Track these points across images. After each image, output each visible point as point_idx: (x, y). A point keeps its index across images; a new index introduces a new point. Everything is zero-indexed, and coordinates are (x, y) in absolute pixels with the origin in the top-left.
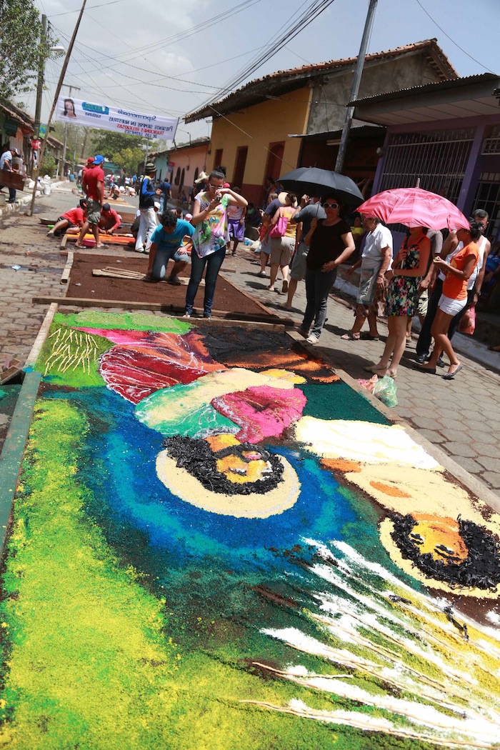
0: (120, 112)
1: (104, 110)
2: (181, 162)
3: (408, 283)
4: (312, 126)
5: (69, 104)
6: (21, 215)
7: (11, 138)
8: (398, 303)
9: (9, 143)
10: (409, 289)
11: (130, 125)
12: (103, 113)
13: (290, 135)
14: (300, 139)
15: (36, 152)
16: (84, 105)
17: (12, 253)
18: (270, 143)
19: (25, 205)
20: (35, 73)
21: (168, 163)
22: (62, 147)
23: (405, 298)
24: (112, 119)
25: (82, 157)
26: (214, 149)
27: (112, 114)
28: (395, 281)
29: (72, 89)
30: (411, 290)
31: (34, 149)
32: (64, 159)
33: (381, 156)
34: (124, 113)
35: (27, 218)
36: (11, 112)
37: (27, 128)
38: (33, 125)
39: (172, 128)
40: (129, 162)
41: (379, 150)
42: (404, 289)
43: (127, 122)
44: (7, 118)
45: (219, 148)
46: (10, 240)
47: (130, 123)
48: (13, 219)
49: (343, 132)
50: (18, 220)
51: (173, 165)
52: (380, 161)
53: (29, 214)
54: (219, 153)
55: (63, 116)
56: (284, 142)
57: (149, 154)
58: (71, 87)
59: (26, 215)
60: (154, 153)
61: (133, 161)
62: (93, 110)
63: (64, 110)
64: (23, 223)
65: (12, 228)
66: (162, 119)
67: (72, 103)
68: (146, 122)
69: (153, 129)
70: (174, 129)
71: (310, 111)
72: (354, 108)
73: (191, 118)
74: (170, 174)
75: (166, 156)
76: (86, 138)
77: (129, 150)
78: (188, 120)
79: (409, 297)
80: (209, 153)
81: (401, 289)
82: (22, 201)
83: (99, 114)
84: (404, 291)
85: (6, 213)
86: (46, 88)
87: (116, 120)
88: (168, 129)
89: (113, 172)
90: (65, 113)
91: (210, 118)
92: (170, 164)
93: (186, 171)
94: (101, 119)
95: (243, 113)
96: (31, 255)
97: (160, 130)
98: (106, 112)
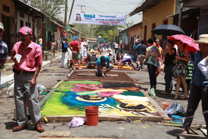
0: (100, 16)
1: (93, 16)
2: (132, 34)
3: (184, 65)
4: (177, 11)
5: (78, 16)
6: (57, 62)
7: (55, 33)
8: (182, 72)
9: (54, 35)
10: (185, 67)
13: (167, 17)
14: (173, 17)
16: (85, 15)
17: (52, 72)
18: (163, 21)
20: (64, 6)
21: (127, 35)
23: (184, 70)
24: (97, 20)
25: (90, 37)
26: (143, 26)
27: (97, 17)
28: (179, 65)
29: (82, 7)
30: (186, 67)
33: (199, 20)
34: (102, 16)
35: (60, 63)
36: (55, 22)
37: (61, 28)
39: (123, 19)
40: (111, 37)
41: (197, 18)
42: (183, 67)
43: (103, 20)
44: (53, 24)
45: (146, 25)
46: (53, 69)
47: (105, 20)
48: (54, 64)
50: (56, 64)
51: (129, 35)
52: (199, 22)
54: (146, 27)
55: (76, 21)
56: (168, 19)
58: (82, 6)
61: (113, 36)
62: (88, 17)
63: (76, 18)
65: (53, 66)
66: (119, 16)
67: (80, 15)
68: (112, 18)
69: (115, 21)
70: (125, 20)
71: (176, 5)
72: (182, 3)
73: (132, 14)
74: (128, 40)
75: (126, 31)
77: (111, 31)
78: (131, 15)
79: (186, 70)
80: (142, 28)
81: (182, 67)
82: (59, 57)
83: (91, 18)
84: (184, 68)
85: (52, 62)
87: (98, 19)
88: (122, 20)
89: (104, 42)
90: (77, 20)
91: (142, 12)
93: (134, 38)
94: (92, 20)
95: (153, 9)
96: (59, 72)
97: (118, 21)
98: (94, 17)
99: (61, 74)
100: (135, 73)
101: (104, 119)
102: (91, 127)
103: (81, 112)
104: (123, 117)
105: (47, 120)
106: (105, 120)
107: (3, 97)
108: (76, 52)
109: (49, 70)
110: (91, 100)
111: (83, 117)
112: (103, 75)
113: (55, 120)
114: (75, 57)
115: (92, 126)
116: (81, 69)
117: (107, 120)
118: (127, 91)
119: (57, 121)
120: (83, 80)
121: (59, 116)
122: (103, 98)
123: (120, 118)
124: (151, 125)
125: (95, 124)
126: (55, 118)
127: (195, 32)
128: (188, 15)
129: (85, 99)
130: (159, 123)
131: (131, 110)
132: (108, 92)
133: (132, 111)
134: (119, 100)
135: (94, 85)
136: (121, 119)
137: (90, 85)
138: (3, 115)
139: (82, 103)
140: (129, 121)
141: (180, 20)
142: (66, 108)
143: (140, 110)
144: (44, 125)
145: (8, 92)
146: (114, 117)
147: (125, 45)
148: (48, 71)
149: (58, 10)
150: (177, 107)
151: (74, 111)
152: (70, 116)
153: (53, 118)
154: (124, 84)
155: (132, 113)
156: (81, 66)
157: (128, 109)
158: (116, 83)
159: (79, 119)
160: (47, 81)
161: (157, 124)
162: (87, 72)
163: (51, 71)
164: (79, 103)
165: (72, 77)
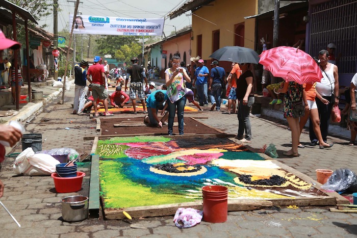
0: (118, 20)
1: (105, 20)
2: (172, 49)
4: (262, 8)
5: (79, 20)
6: (55, 104)
7: (34, 51)
11: (126, 28)
12: (105, 22)
13: (246, 18)
14: (254, 19)
15: (56, 59)
16: (90, 19)
17: (61, 123)
18: (235, 25)
19: (55, 98)
21: (161, 52)
22: (72, 51)
24: (112, 26)
26: (195, 35)
27: (113, 21)
31: (55, 57)
32: (75, 61)
33: (308, 21)
34: (121, 20)
35: (61, 105)
36: (35, 32)
37: (47, 41)
38: (52, 39)
39: (160, 26)
41: (304, 18)
43: (125, 26)
45: (200, 34)
46: (56, 117)
48: (52, 107)
49: (275, 12)
50: (56, 107)
51: (166, 52)
52: (307, 25)
53: (61, 103)
54: (200, 38)
56: (244, 22)
57: (145, 46)
59: (59, 103)
60: (149, 45)
61: (132, 54)
64: (60, 108)
65: (54, 112)
67: (81, 18)
68: (139, 24)
69: (145, 28)
70: (162, 27)
73: (174, 15)
74: (164, 59)
75: (160, 45)
76: (90, 41)
77: (126, 46)
78: (172, 16)
80: (192, 39)
83: (102, 24)
85: (45, 104)
86: (60, 10)
87: (115, 26)
88: (157, 27)
89: (117, 65)
90: (76, 27)
92: (164, 52)
94: (104, 26)
95: (213, 5)
96: (73, 123)
97: (150, 29)
98: (108, 21)
99: (77, 125)
100: (207, 118)
101: (234, 208)
102: (217, 225)
103: (182, 196)
104: (265, 201)
105: (129, 217)
106: (234, 210)
107: (6, 176)
108: (99, 85)
109: (51, 119)
110: (181, 172)
111: (195, 206)
112: (160, 123)
113: (143, 216)
114: (98, 94)
115: (218, 222)
116: (110, 114)
117: (239, 209)
118: (226, 151)
119: (147, 217)
120: (135, 136)
121: (148, 208)
122: (199, 167)
123: (261, 204)
124: (321, 213)
125: (222, 220)
126: (143, 212)
127: (300, 42)
128: (283, 14)
129: (168, 171)
130: (333, 209)
131: (265, 186)
132: (196, 156)
133: (268, 188)
134: (230, 170)
135: (159, 143)
136: (263, 205)
137: (154, 144)
138: (33, 211)
139: (168, 179)
140: (278, 209)
141: (276, 23)
142: (146, 191)
143: (281, 186)
144: (128, 227)
145: (17, 165)
146: (250, 203)
147: (159, 69)
148: (50, 121)
149: (42, 10)
150: (349, 177)
151: (168, 196)
152: (169, 206)
153: (139, 213)
154: (210, 139)
155: (271, 192)
156: (109, 110)
157: (260, 186)
158: (195, 138)
159: (190, 210)
160: (65, 140)
161: (329, 210)
162: (126, 119)
163: (58, 121)
164: (164, 180)
165: (106, 131)
